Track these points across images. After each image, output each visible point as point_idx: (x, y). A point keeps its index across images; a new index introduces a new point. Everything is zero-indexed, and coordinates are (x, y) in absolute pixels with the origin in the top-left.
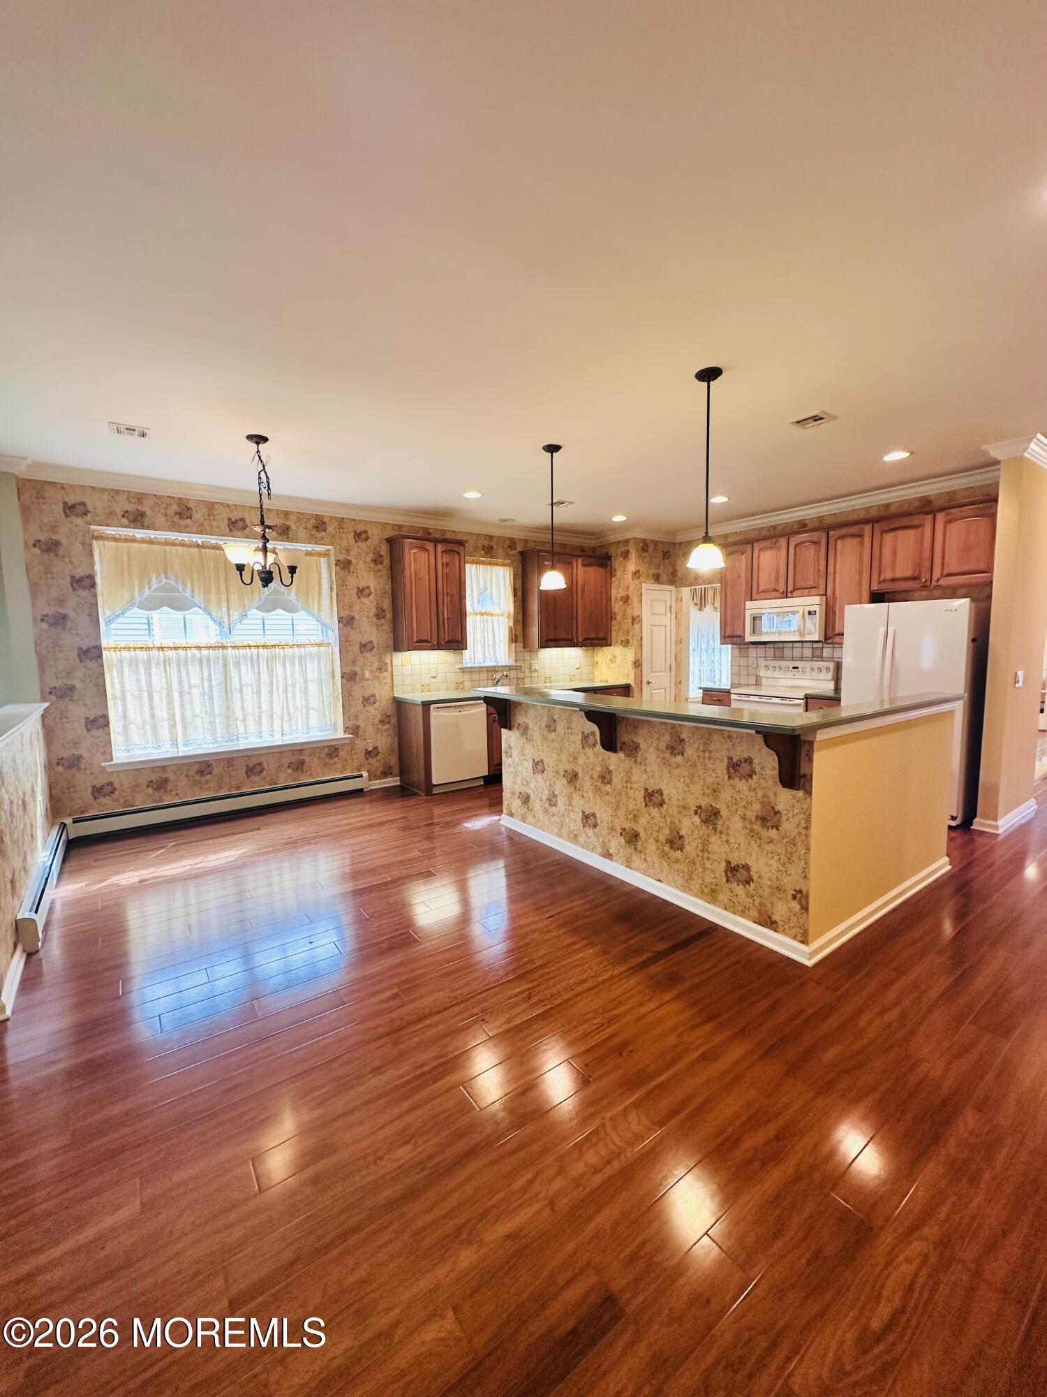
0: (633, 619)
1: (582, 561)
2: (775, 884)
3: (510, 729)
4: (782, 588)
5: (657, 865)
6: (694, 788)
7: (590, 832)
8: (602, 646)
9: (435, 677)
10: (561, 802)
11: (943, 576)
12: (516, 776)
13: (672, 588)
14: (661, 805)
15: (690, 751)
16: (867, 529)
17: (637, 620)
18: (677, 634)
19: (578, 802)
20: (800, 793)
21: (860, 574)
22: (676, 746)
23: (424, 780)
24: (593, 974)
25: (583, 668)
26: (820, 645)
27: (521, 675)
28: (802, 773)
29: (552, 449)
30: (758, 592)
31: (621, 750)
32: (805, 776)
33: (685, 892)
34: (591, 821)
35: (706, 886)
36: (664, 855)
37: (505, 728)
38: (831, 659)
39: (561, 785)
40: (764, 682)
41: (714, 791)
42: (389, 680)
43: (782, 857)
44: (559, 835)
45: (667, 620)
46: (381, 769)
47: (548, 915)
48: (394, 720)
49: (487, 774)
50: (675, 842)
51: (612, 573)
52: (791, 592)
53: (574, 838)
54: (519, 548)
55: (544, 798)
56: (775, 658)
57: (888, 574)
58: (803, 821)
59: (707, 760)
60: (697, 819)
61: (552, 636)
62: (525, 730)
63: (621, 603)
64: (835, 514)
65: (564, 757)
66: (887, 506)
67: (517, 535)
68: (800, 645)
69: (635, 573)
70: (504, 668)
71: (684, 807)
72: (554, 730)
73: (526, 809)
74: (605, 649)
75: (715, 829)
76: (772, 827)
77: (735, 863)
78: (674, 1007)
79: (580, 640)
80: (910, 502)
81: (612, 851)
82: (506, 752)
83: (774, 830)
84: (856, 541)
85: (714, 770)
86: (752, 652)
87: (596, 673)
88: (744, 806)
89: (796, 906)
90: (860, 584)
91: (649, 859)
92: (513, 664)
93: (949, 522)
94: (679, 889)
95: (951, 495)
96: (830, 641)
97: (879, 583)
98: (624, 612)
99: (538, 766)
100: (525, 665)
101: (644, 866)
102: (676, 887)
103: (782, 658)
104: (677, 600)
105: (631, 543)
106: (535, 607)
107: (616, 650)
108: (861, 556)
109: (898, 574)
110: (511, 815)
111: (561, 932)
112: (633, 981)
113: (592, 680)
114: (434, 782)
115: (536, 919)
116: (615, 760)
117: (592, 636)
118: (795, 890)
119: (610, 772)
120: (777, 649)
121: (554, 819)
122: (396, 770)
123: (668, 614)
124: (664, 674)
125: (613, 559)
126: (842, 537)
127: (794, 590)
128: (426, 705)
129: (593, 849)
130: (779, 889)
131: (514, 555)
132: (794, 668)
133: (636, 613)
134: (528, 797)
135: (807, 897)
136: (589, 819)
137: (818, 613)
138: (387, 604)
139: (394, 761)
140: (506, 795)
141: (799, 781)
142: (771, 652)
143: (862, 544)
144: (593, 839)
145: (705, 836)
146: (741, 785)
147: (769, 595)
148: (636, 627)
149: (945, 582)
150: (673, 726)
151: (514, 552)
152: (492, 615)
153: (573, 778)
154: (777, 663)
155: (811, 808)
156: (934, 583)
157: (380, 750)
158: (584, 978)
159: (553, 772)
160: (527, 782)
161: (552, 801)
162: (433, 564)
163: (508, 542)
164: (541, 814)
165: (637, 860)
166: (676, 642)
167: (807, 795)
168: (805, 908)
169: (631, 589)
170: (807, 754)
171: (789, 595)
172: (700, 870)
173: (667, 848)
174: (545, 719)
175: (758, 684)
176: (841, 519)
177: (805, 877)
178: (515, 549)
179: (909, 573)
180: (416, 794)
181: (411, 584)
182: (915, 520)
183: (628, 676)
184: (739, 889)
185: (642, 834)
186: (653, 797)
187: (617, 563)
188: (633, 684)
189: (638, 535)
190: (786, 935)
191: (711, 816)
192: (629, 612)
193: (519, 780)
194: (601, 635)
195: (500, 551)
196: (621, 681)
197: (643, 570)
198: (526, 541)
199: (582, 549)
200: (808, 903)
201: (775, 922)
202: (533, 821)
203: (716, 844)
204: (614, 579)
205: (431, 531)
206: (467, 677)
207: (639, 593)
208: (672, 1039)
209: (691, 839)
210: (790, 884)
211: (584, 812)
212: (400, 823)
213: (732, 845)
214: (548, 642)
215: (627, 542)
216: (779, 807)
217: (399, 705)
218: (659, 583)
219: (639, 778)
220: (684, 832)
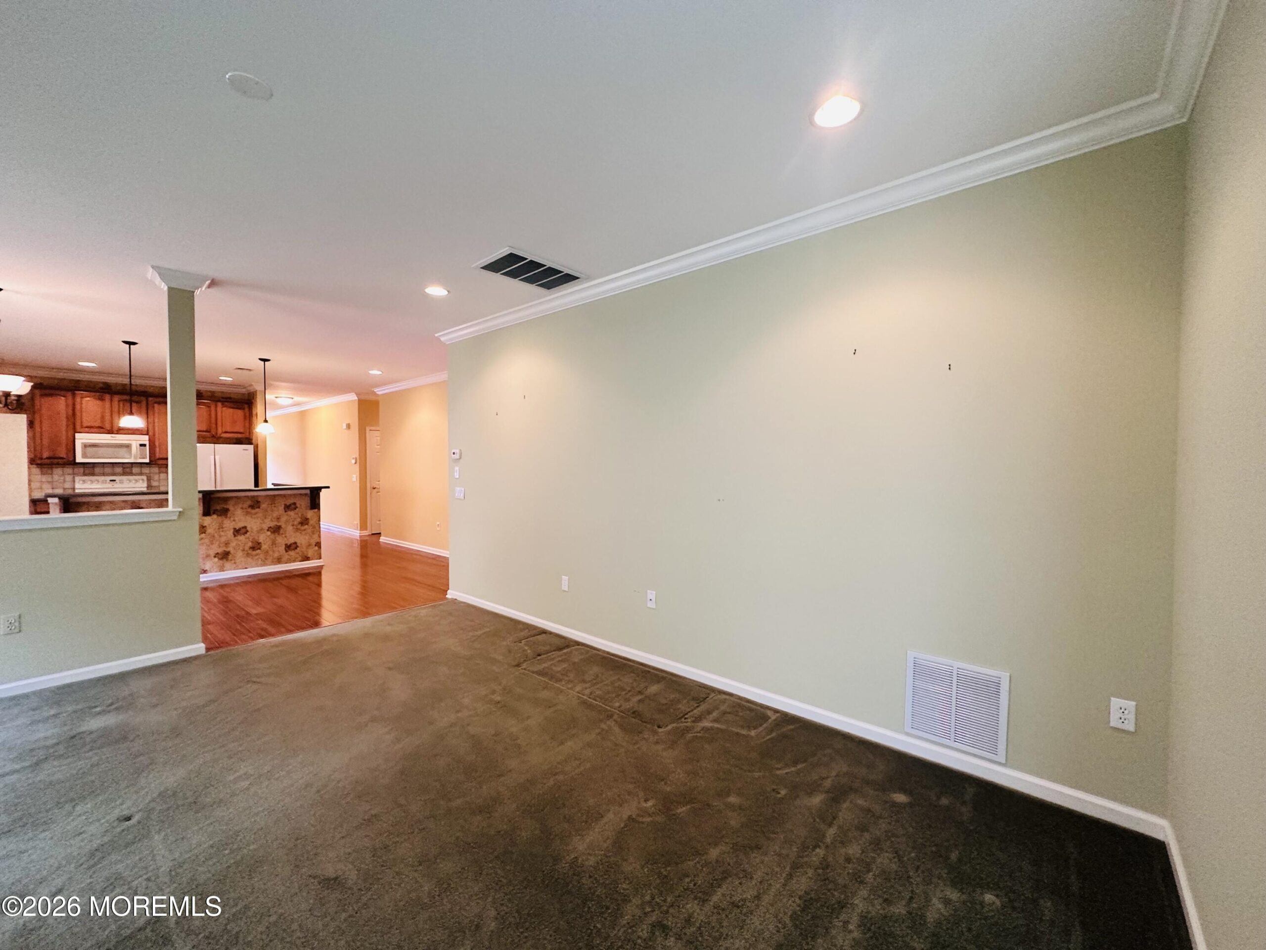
2: (307, 544)
5: (243, 562)
6: (268, 520)
11: (222, 433)
14: (246, 533)
15: (264, 506)
20: (316, 510)
22: (255, 504)
30: (84, 427)
31: (215, 513)
35: (275, 559)
36: (249, 556)
38: (141, 474)
41: (278, 519)
43: (309, 534)
50: (256, 546)
58: (317, 519)
59: (273, 508)
60: (269, 533)
71: (260, 530)
75: (279, 534)
76: (305, 525)
77: (290, 544)
81: (206, 568)
85: (277, 511)
88: (293, 520)
89: (316, 548)
91: (237, 562)
93: (224, 408)
96: (153, 463)
101: (235, 565)
102: (257, 567)
118: (316, 543)
119: (206, 526)
120: (92, 468)
130: (309, 546)
132: (110, 481)
135: (321, 543)
137: (146, 445)
141: (316, 506)
145: (274, 538)
146: (291, 513)
147: (93, 430)
149: (225, 435)
150: (253, 497)
154: (93, 478)
155: (320, 514)
156: (219, 436)
165: (228, 565)
167: (319, 509)
168: (320, 547)
170: (318, 494)
171: (114, 432)
172: (271, 553)
173: (250, 552)
177: (320, 537)
179: (204, 429)
182: (207, 403)
184: (292, 553)
185: (232, 551)
186: (239, 531)
190: (314, 559)
191: (276, 530)
201: (309, 558)
203: (279, 539)
209: (265, 543)
210: (313, 542)
213: (287, 537)
216: (308, 517)
219: (229, 525)
220: (261, 541)
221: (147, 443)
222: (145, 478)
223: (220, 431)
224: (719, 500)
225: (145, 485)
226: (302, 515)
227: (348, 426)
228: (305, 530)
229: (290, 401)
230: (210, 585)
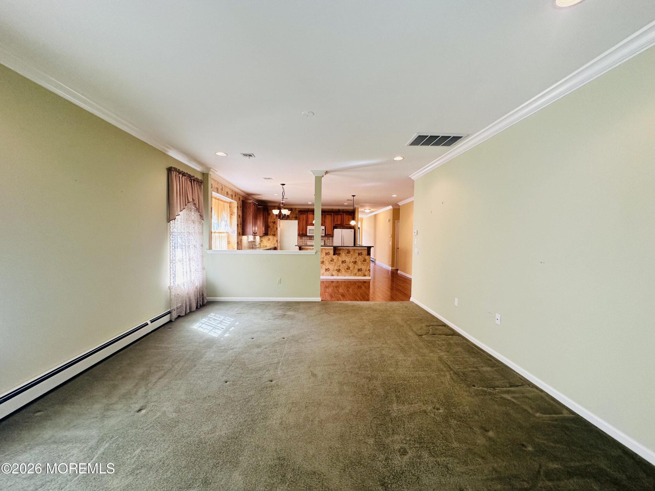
2: (365, 270)
5: (344, 274)
6: (352, 259)
7: (328, 272)
14: (345, 263)
15: (351, 253)
16: (332, 214)
17: (278, 228)
19: (324, 267)
20: (369, 256)
21: (331, 222)
22: (349, 252)
30: (309, 224)
32: (370, 252)
33: (350, 276)
34: (328, 270)
35: (354, 274)
36: (346, 272)
41: (356, 258)
42: (241, 244)
43: (367, 265)
50: (348, 268)
53: (322, 275)
56: (310, 239)
57: (336, 223)
58: (370, 260)
60: (353, 264)
65: (320, 258)
71: (350, 262)
74: (267, 236)
75: (356, 264)
77: (359, 269)
81: (333, 275)
83: (365, 262)
84: (330, 216)
85: (356, 255)
86: (303, 238)
87: (262, 244)
88: (361, 260)
89: (369, 272)
90: (332, 224)
91: (342, 273)
93: (345, 215)
96: (327, 236)
97: (335, 225)
98: (274, 226)
101: (342, 275)
102: (348, 276)
107: (270, 237)
108: (331, 219)
109: (338, 223)
116: (336, 257)
119: (334, 259)
126: (328, 215)
142: (308, 238)
145: (354, 266)
146: (360, 257)
147: (311, 225)
148: (277, 231)
150: (348, 249)
153: (322, 262)
154: (311, 241)
155: (371, 258)
165: (339, 274)
168: (370, 272)
169: (276, 220)
170: (370, 249)
172: (353, 272)
173: (346, 270)
177: (370, 267)
179: (340, 223)
183: (275, 244)
184: (360, 272)
185: (341, 269)
186: (343, 262)
188: (277, 247)
191: (355, 262)
196: (272, 246)
201: (366, 275)
203: (356, 267)
210: (367, 269)
211: (326, 269)
213: (359, 266)
216: (366, 259)
219: (341, 259)
220: (350, 266)
221: (324, 229)
222: (324, 241)
223: (344, 224)
224: (541, 262)
225: (324, 243)
226: (364, 257)
227: (389, 221)
228: (365, 264)
229: (369, 211)
230: (334, 280)
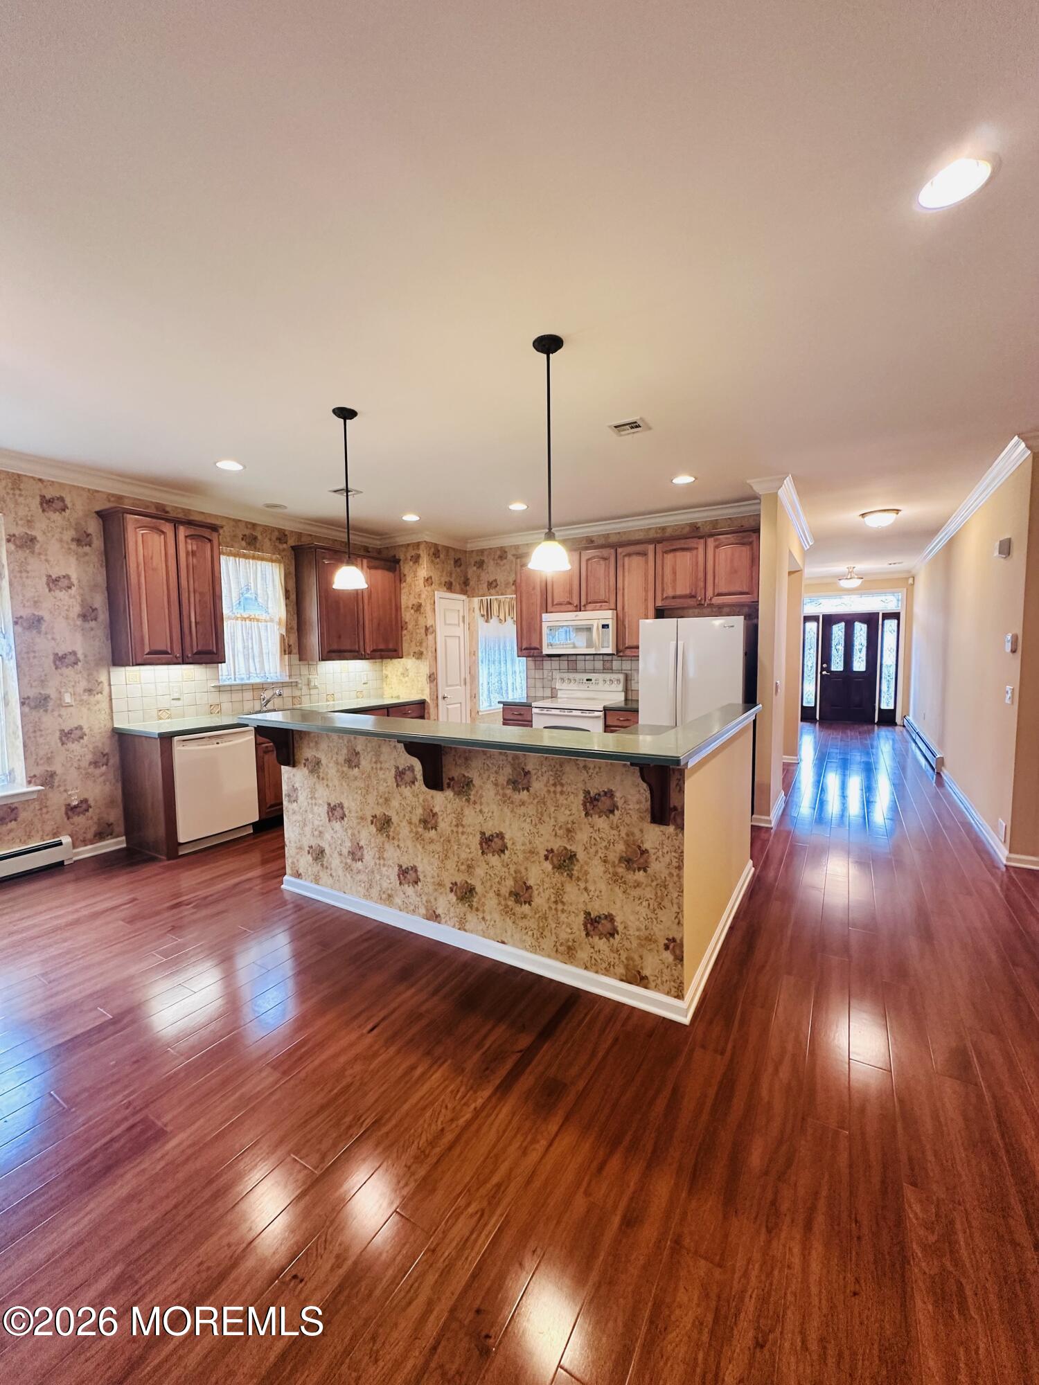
0: (427, 629)
1: (368, 562)
2: (643, 933)
3: (294, 766)
4: (576, 602)
5: (499, 924)
6: (546, 829)
7: (410, 890)
8: (391, 658)
9: (179, 699)
10: (369, 855)
11: (714, 596)
12: (305, 825)
13: (463, 597)
14: (503, 851)
15: (538, 785)
16: (651, 547)
17: (430, 630)
18: (471, 645)
19: (392, 854)
20: (671, 829)
21: (646, 591)
22: (520, 781)
23: (164, 835)
24: (449, 1115)
25: (370, 682)
26: (610, 658)
27: (297, 693)
28: (672, 806)
29: (345, 414)
30: (553, 605)
31: (449, 786)
32: (675, 809)
33: (535, 953)
34: (411, 876)
35: (561, 944)
36: (507, 911)
37: (287, 764)
38: (620, 671)
39: (367, 834)
40: (560, 694)
41: (569, 831)
42: (105, 705)
43: (651, 902)
44: (367, 896)
45: (459, 631)
46: (94, 829)
47: (369, 1027)
48: (115, 760)
49: (257, 819)
50: (522, 894)
51: (401, 578)
52: (584, 606)
53: (388, 899)
54: (292, 542)
55: (345, 851)
56: (569, 670)
57: (670, 592)
58: (674, 860)
59: (558, 795)
60: (548, 866)
61: (335, 647)
62: (315, 766)
63: (412, 611)
64: (619, 533)
65: (371, 799)
66: (664, 529)
67: (287, 526)
68: (592, 657)
69: (427, 580)
70: (273, 685)
71: (531, 852)
72: (357, 766)
73: (319, 867)
74: (396, 661)
75: (570, 876)
76: (639, 869)
77: (596, 914)
78: (566, 1140)
79: (368, 652)
80: (682, 527)
81: (439, 911)
82: (289, 796)
83: (642, 872)
84: (641, 559)
85: (568, 807)
86: (547, 664)
87: (386, 688)
88: (606, 846)
89: (668, 956)
90: (646, 600)
91: (488, 918)
92: (287, 679)
93: (717, 547)
94: (527, 950)
95: (715, 523)
96: (621, 654)
97: (663, 600)
98: (417, 621)
99: (335, 811)
100: (302, 682)
101: (482, 926)
102: (525, 949)
103: (575, 670)
104: (469, 610)
105: (422, 547)
106: (313, 613)
107: (408, 663)
108: (647, 576)
109: (679, 593)
110: (298, 875)
111: (392, 1050)
112: (505, 1110)
113: (382, 696)
114: (181, 840)
115: (353, 1036)
116: (441, 800)
117: (382, 646)
118: (667, 939)
119: (435, 815)
120: (570, 662)
121: (359, 877)
122: (120, 828)
123: (462, 624)
124: (458, 687)
125: (401, 563)
127: (588, 603)
128: (166, 739)
129: (414, 911)
130: (649, 939)
131: (284, 550)
132: (587, 680)
133: (429, 623)
134: (322, 852)
135: (681, 945)
136: (407, 875)
137: (610, 626)
138: (99, 601)
139: (115, 815)
140: (290, 851)
141: (670, 815)
142: (564, 664)
143: (647, 562)
144: (414, 899)
145: (559, 885)
146: (601, 822)
147: (563, 608)
148: (430, 637)
149: (718, 600)
151: (285, 546)
152: (258, 620)
153: (384, 824)
154: (571, 676)
155: (683, 844)
156: (707, 601)
157: (91, 802)
158: (440, 1127)
159: (357, 818)
160: (320, 832)
161: (356, 854)
162: (172, 551)
163: (276, 534)
164: (340, 872)
166: (470, 653)
167: (679, 831)
168: (679, 959)
169: (423, 596)
170: (677, 785)
171: (583, 608)
172: (554, 926)
173: (511, 903)
174: (345, 751)
175: (553, 696)
176: (624, 538)
177: (679, 923)
178: (286, 543)
179: (688, 592)
180: (152, 859)
181: (139, 575)
182: (691, 543)
183: (422, 690)
184: (601, 944)
185: (479, 889)
186: (492, 843)
187: (406, 568)
188: (428, 700)
189: (428, 539)
190: (659, 991)
191: (564, 861)
192: (422, 621)
193: (308, 829)
194: (391, 646)
195: (267, 543)
196: (415, 697)
197: (435, 578)
198: (300, 535)
199: (366, 549)
200: (683, 952)
201: (646, 978)
202: (330, 881)
203: (572, 893)
204: (403, 585)
205: (168, 509)
206: (225, 697)
207: (432, 602)
208: (580, 1203)
209: (541, 890)
210: (661, 934)
211: (400, 866)
212: (127, 911)
213: (591, 893)
214: (331, 653)
215: (418, 545)
216: (647, 846)
217: (123, 740)
218: (451, 592)
219: (473, 821)
220: (532, 883)
221: (611, 622)
223: (710, 593)
225: (622, 688)
226: (626, 835)
227: (1005, 548)
228: (637, 885)
